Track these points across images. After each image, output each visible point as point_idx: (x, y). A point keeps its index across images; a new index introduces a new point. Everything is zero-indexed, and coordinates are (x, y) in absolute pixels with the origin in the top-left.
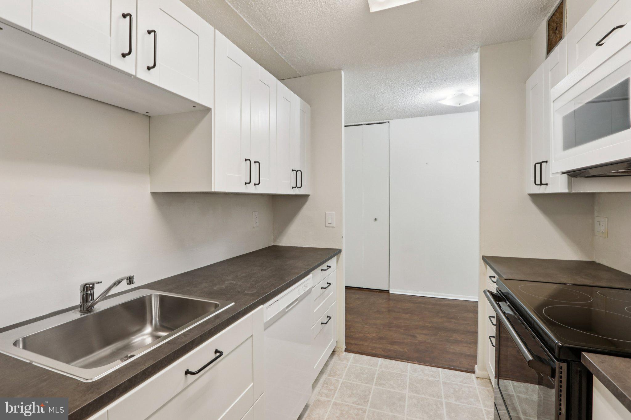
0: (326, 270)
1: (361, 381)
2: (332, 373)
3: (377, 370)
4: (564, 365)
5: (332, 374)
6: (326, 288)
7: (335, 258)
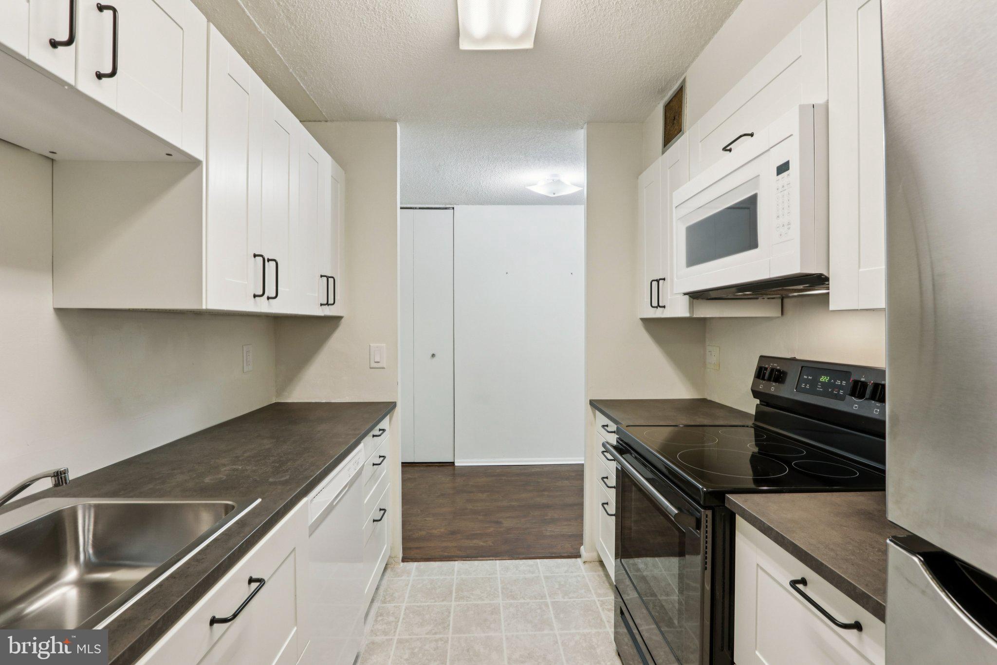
0: (379, 436)
1: (433, 599)
2: (387, 597)
3: (455, 579)
4: (709, 513)
5: (388, 600)
6: (379, 464)
7: (388, 418)
